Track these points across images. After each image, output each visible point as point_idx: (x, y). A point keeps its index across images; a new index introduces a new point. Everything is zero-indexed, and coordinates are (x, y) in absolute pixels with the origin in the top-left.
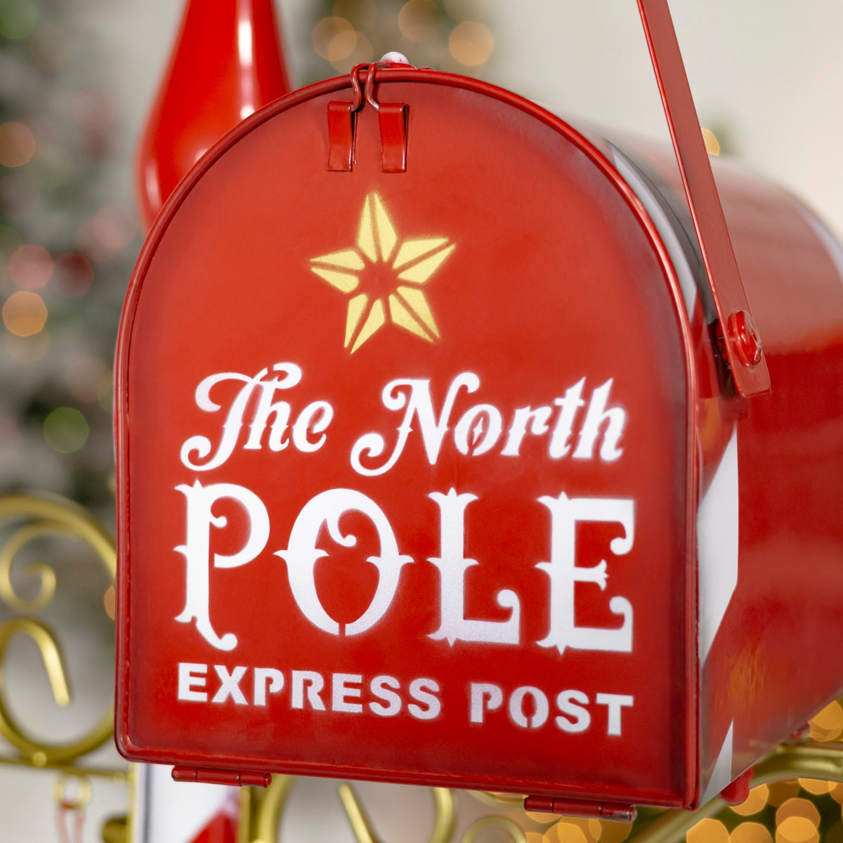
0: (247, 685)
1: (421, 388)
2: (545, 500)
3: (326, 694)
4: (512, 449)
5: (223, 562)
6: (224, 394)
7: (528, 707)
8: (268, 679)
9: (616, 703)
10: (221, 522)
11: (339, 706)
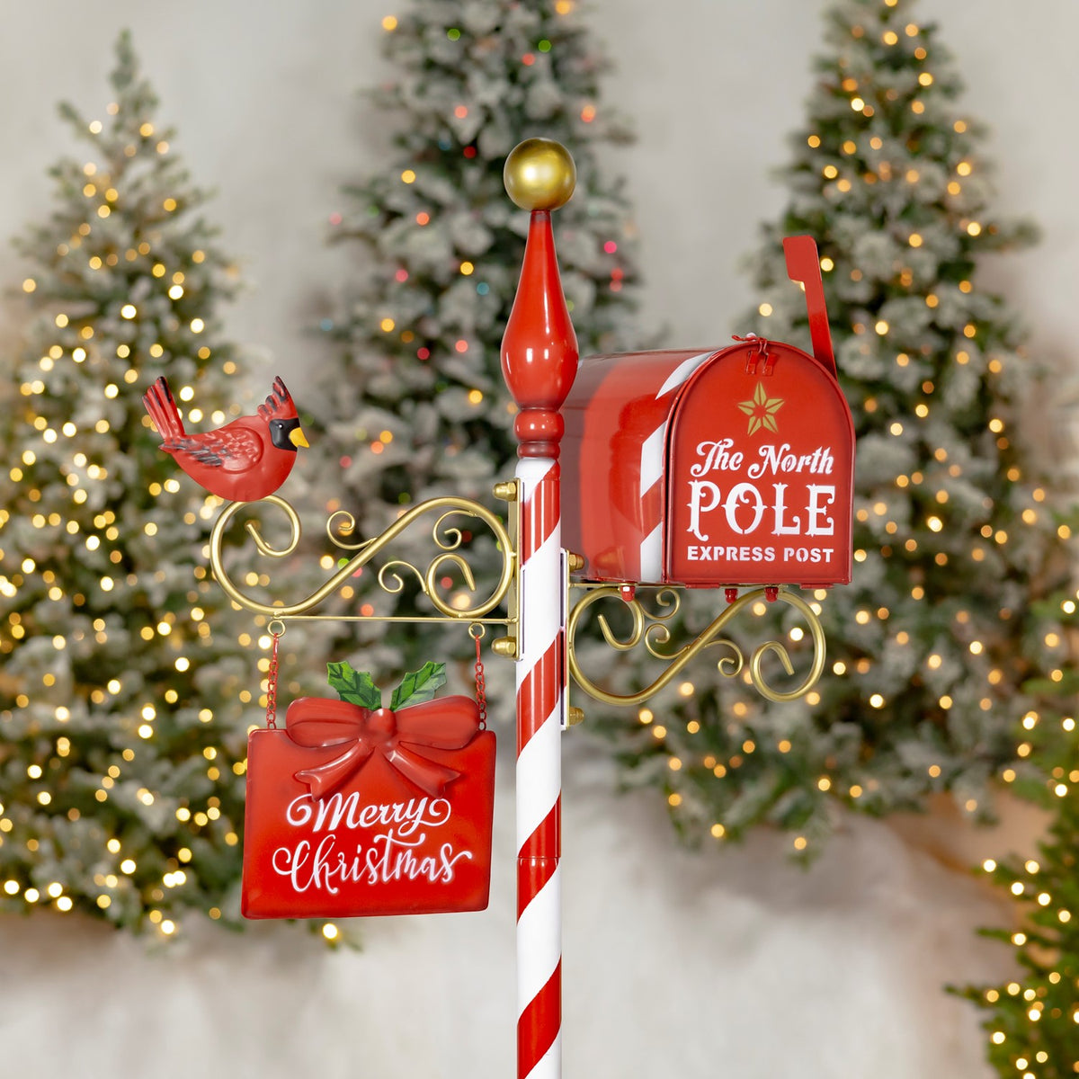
0: (711, 553)
1: (772, 448)
2: (808, 486)
3: (738, 555)
4: (799, 470)
5: (704, 509)
6: (707, 449)
7: (802, 555)
8: (718, 550)
9: (828, 552)
10: (704, 495)
11: (742, 558)
